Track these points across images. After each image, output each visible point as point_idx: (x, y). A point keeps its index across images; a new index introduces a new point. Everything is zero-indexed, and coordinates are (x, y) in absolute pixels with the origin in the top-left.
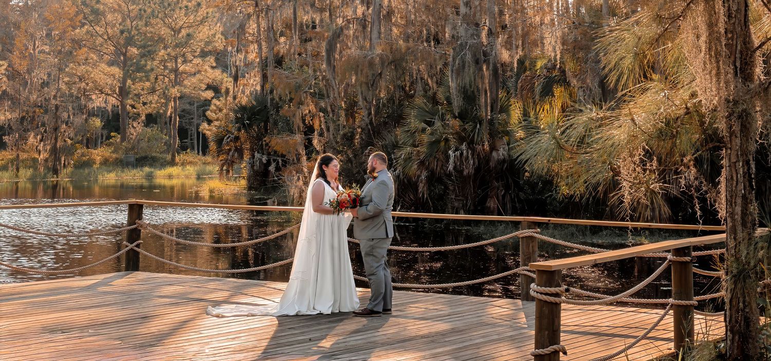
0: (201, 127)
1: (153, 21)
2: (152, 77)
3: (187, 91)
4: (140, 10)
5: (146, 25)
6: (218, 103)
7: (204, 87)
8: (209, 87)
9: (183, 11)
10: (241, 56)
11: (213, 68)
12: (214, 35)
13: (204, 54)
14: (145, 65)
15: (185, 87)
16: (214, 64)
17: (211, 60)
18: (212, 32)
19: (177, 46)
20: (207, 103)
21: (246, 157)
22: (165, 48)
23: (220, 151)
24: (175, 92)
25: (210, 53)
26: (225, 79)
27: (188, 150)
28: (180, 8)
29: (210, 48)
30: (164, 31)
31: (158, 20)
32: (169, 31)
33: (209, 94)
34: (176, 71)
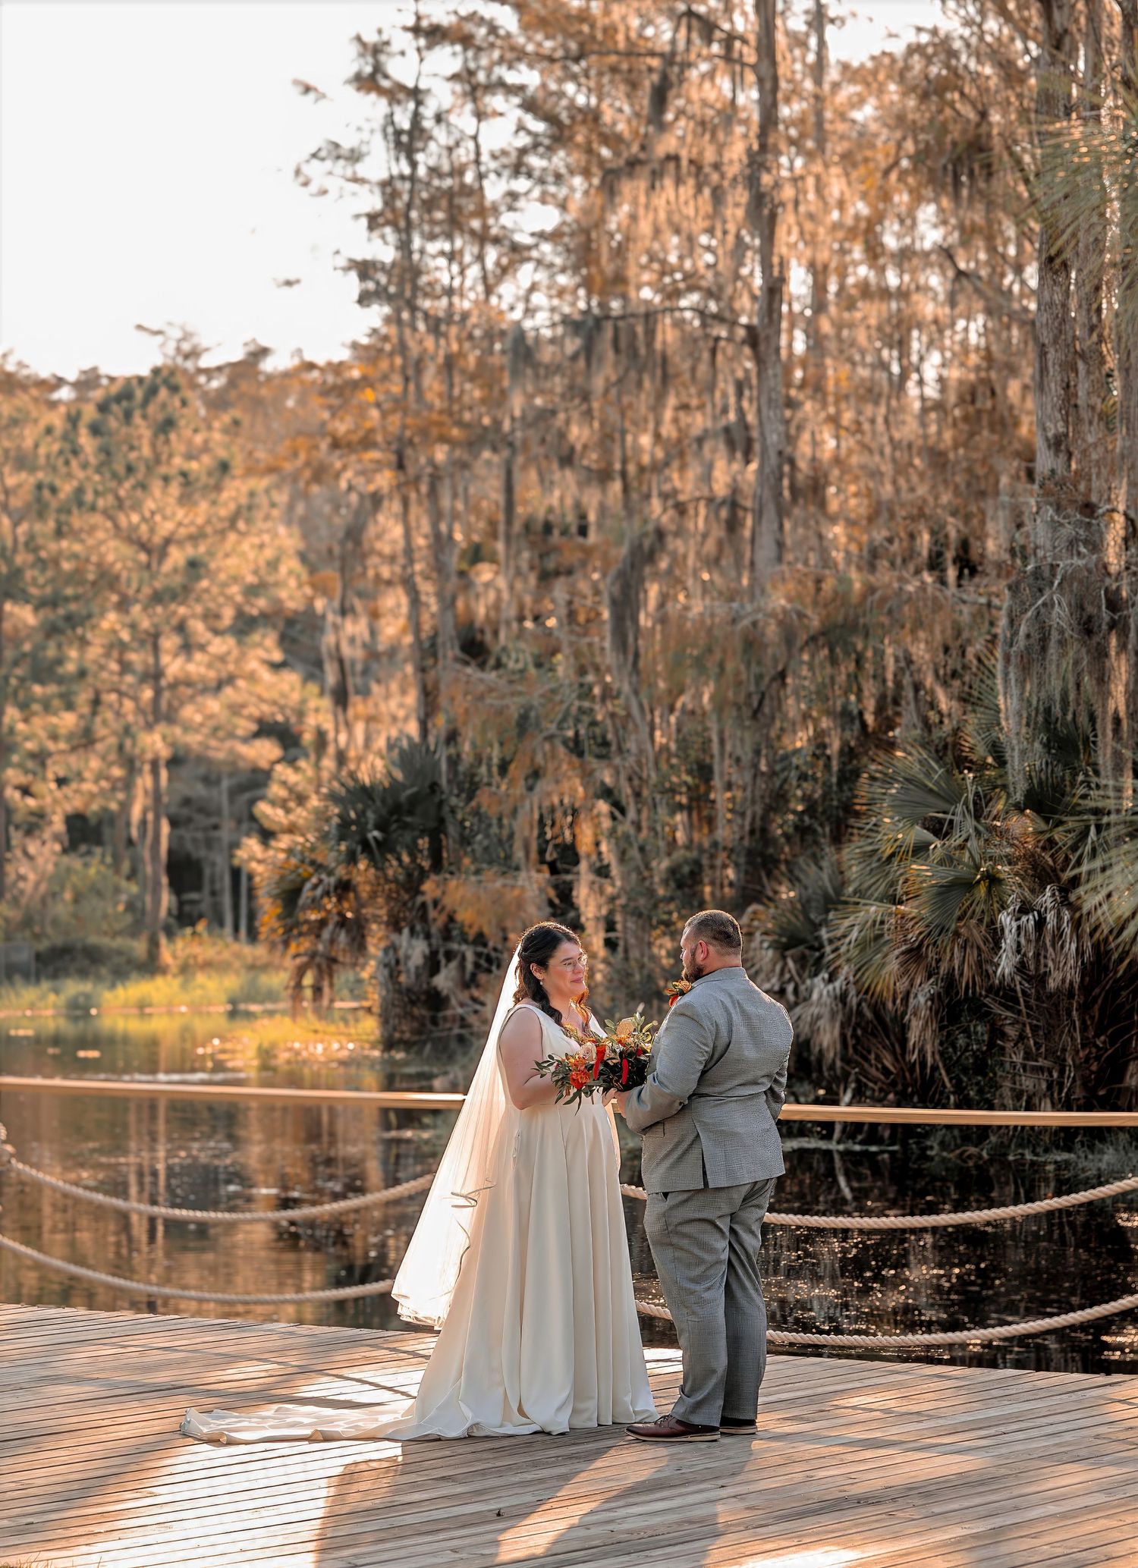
0: (241, 854)
1: (77, 521)
2: (83, 697)
3: (194, 740)
4: (39, 487)
5: (59, 534)
6: (292, 777)
7: (245, 726)
8: (266, 729)
9: (175, 489)
10: (356, 627)
11: (276, 667)
12: (273, 565)
13: (244, 626)
14: (60, 661)
15: (187, 728)
16: (277, 656)
17: (267, 645)
18: (269, 553)
19: (157, 598)
20: (256, 780)
21: (375, 947)
22: (123, 606)
23: (291, 927)
24: (155, 742)
25: (265, 619)
26: (313, 703)
27: (201, 927)
28: (166, 479)
29: (262, 603)
30: (115, 553)
31: (97, 519)
32: (127, 550)
33: (266, 751)
34: (154, 675)
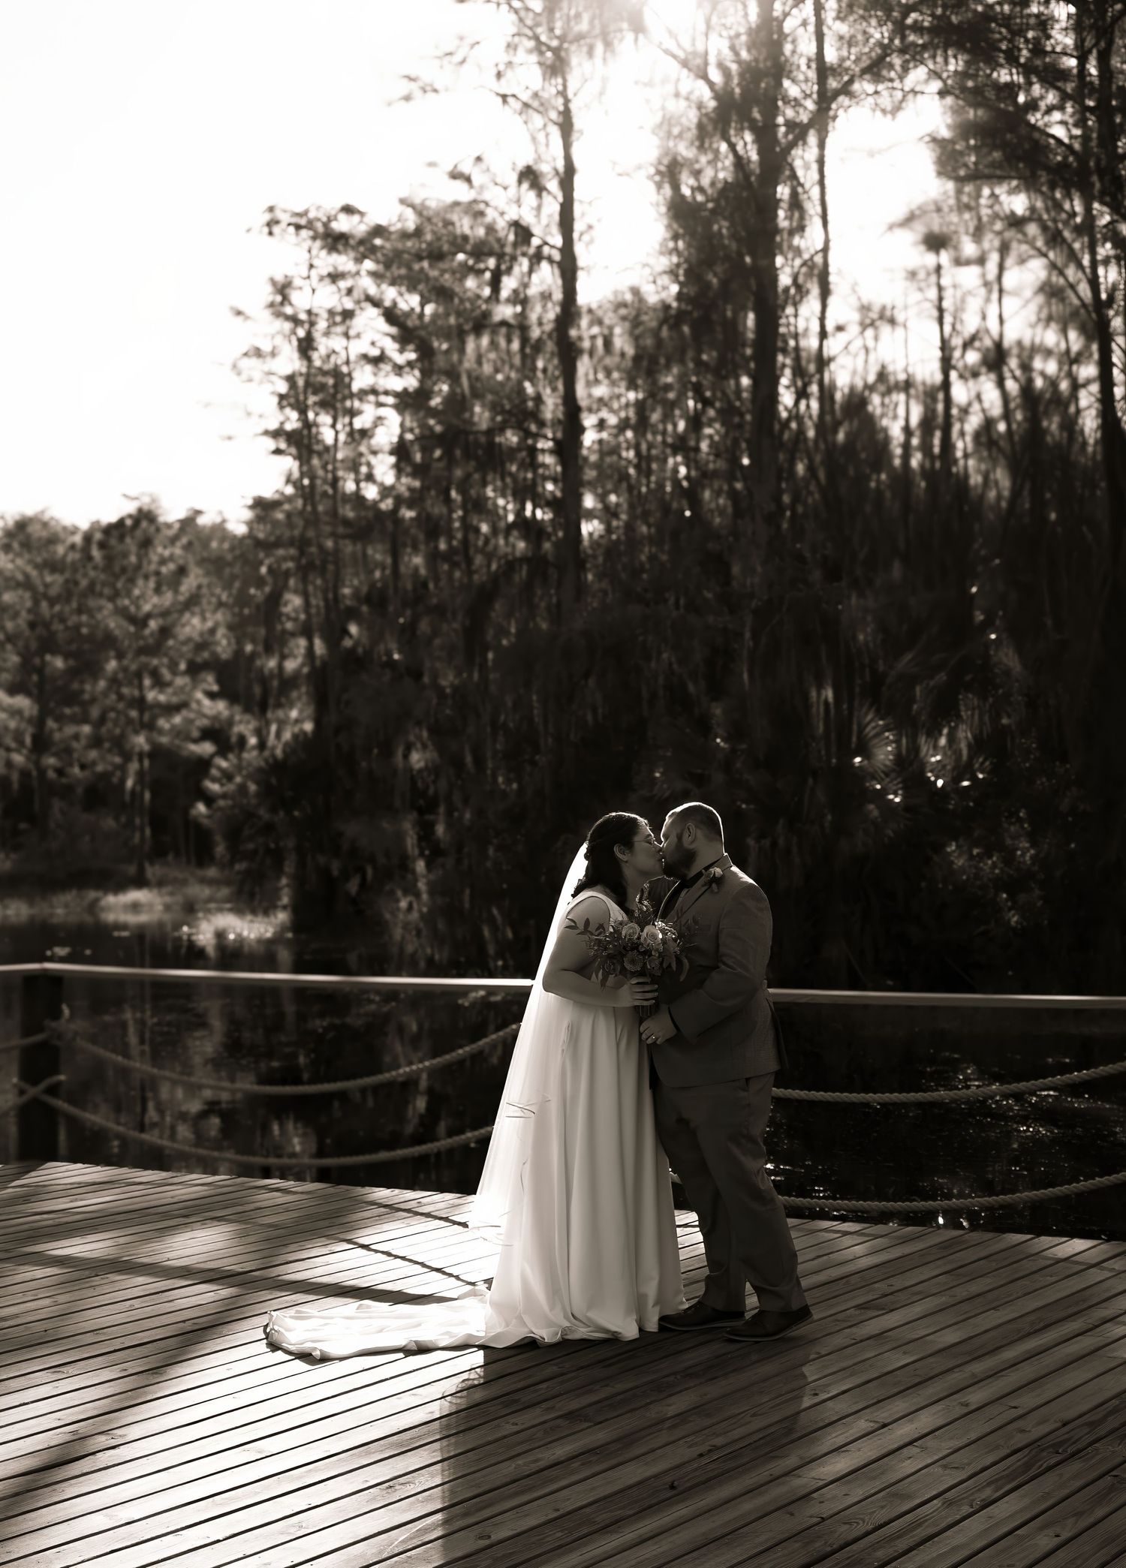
0: (193, 812)
1: (92, 603)
2: (95, 712)
3: (164, 740)
4: (67, 582)
5: (80, 611)
6: (224, 764)
7: (196, 734)
8: (208, 734)
9: (152, 584)
10: (272, 663)
11: (212, 696)
12: (212, 631)
13: (195, 670)
14: (82, 691)
15: (161, 732)
16: (215, 688)
17: (211, 682)
18: (210, 624)
19: (140, 652)
20: (203, 765)
21: (289, 867)
22: (120, 656)
23: (235, 852)
24: (140, 742)
25: (206, 666)
26: (237, 718)
27: (168, 858)
28: (146, 577)
29: (206, 655)
30: (113, 624)
31: (103, 602)
32: (123, 622)
33: (207, 748)
34: (140, 703)
